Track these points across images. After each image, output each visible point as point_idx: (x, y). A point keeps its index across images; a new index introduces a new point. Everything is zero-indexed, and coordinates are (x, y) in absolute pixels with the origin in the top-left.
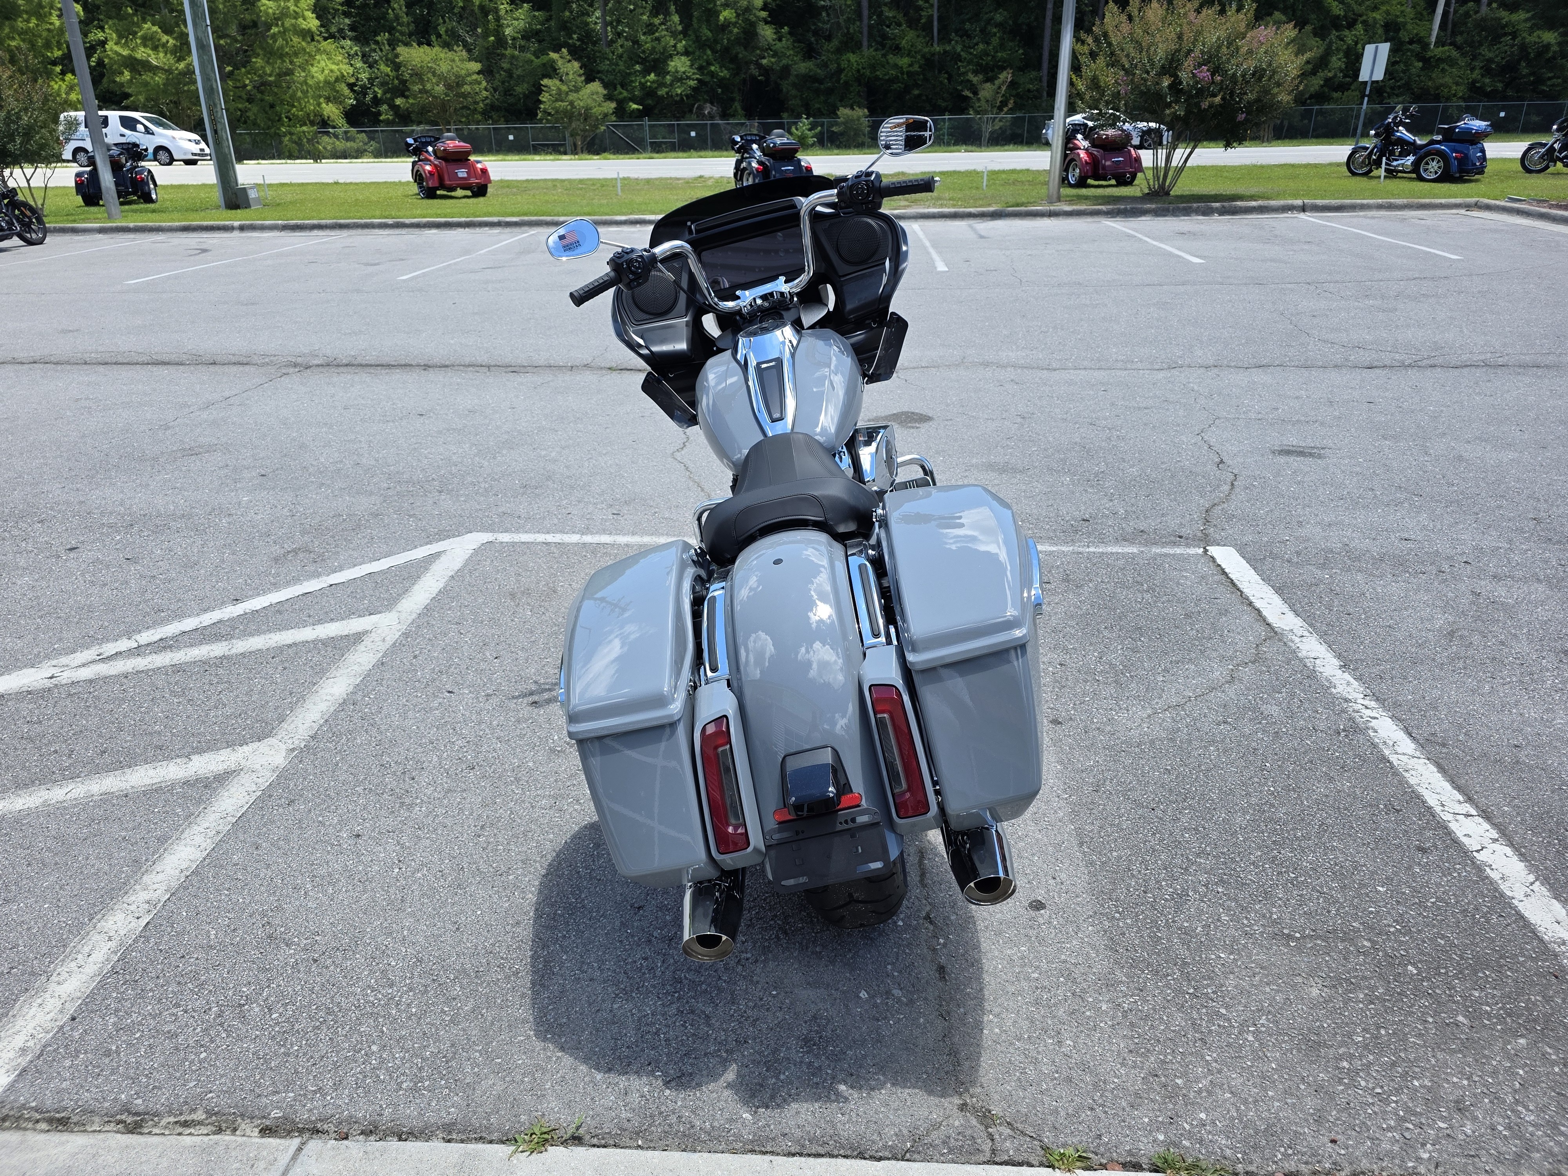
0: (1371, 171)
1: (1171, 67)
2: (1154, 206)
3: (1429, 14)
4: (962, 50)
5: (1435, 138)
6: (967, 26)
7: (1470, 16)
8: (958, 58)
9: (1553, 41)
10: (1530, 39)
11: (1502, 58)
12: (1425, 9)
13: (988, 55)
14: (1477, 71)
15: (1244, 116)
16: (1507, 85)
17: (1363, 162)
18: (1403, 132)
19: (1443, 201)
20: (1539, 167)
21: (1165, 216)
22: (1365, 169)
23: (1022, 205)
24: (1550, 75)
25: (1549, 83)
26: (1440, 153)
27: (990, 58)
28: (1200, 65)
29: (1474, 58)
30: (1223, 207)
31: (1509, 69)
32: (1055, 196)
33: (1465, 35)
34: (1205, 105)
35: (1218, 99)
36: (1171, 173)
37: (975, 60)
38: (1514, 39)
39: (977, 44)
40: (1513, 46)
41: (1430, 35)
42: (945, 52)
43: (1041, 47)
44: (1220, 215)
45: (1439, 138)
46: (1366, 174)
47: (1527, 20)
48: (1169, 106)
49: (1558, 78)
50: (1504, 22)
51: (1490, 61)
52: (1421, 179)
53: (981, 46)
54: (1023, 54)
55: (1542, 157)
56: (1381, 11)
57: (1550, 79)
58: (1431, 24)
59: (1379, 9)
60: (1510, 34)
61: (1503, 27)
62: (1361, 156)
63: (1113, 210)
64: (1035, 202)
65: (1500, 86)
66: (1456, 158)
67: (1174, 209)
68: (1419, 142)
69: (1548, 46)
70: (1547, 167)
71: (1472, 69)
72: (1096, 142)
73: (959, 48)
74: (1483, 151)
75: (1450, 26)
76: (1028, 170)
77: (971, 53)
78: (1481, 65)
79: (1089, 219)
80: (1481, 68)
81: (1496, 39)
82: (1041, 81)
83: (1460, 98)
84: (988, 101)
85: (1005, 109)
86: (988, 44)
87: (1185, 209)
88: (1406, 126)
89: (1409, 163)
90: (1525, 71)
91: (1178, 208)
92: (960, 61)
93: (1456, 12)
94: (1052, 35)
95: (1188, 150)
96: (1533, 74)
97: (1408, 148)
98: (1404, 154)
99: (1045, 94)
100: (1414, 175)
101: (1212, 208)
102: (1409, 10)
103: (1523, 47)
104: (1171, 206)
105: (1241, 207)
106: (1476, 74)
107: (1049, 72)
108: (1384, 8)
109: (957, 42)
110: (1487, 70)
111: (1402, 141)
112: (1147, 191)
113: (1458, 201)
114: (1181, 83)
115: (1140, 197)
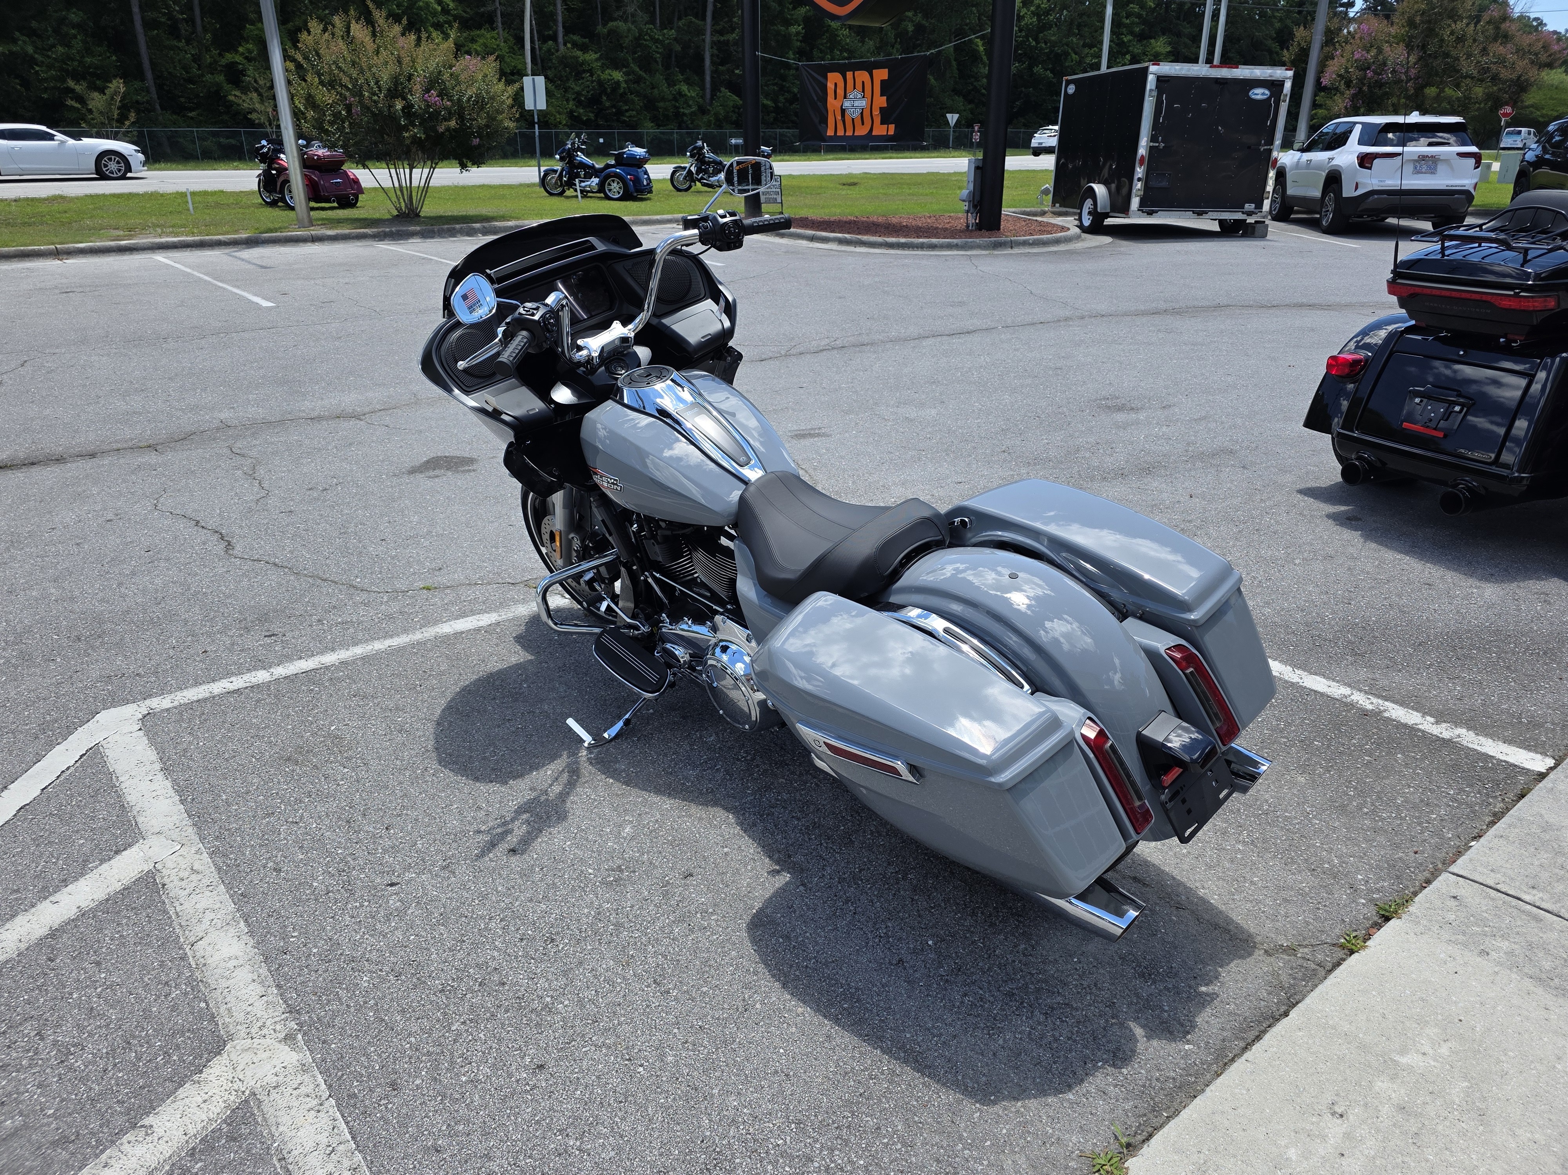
0: (564, 191)
1: (397, 90)
2: (418, 228)
3: (519, 49)
4: (35, 52)
5: (609, 162)
6: (34, 24)
7: (553, 54)
8: (32, 61)
9: (621, 79)
10: (603, 77)
11: (588, 92)
12: (515, 44)
13: (73, 60)
14: (571, 103)
15: (478, 140)
16: (596, 116)
17: (556, 183)
18: (581, 157)
19: (658, 217)
20: (685, 187)
21: (433, 237)
22: (559, 190)
23: (276, 230)
24: (627, 107)
25: (627, 114)
26: (617, 175)
27: (76, 63)
28: (428, 91)
29: (566, 91)
30: (484, 227)
31: (593, 101)
32: (306, 220)
33: (553, 70)
34: (441, 129)
35: (453, 123)
36: (414, 194)
37: (57, 65)
38: (592, 75)
39: (54, 46)
40: (592, 82)
41: (526, 68)
42: (12, 53)
43: (138, 54)
44: (483, 235)
45: (613, 162)
46: (561, 194)
47: (597, 60)
48: (405, 128)
49: (633, 110)
50: (580, 60)
51: (578, 94)
52: (608, 198)
53: (60, 49)
54: (117, 61)
55: (685, 178)
56: (479, 44)
57: (627, 111)
58: (524, 58)
59: (476, 41)
60: (588, 71)
61: (582, 64)
62: (552, 178)
63: (379, 233)
64: (285, 228)
65: (592, 115)
66: (631, 180)
67: (438, 230)
68: (597, 166)
69: (618, 83)
70: (690, 187)
71: (567, 100)
72: (307, 164)
73: (30, 49)
74: (646, 173)
75: (539, 61)
76: (222, 192)
77: (49, 57)
78: (573, 97)
79: (359, 243)
80: (574, 100)
81: (578, 76)
82: (148, 92)
83: (565, 125)
84: (101, 112)
85: (127, 123)
86: (69, 46)
87: (449, 230)
88: (582, 151)
89: (594, 184)
90: (608, 104)
91: (443, 230)
92: (37, 65)
93: (540, 49)
94: (147, 43)
95: (426, 171)
96: (613, 106)
97: (591, 172)
98: (588, 176)
99: (158, 107)
100: (602, 195)
101: (474, 229)
102: (502, 44)
103: (600, 83)
104: (436, 228)
105: (500, 228)
106: (571, 105)
107: (155, 83)
108: (481, 41)
109: (24, 42)
110: (579, 103)
111: (583, 165)
112: (395, 213)
113: (669, 217)
114: (412, 106)
115: (388, 220)
